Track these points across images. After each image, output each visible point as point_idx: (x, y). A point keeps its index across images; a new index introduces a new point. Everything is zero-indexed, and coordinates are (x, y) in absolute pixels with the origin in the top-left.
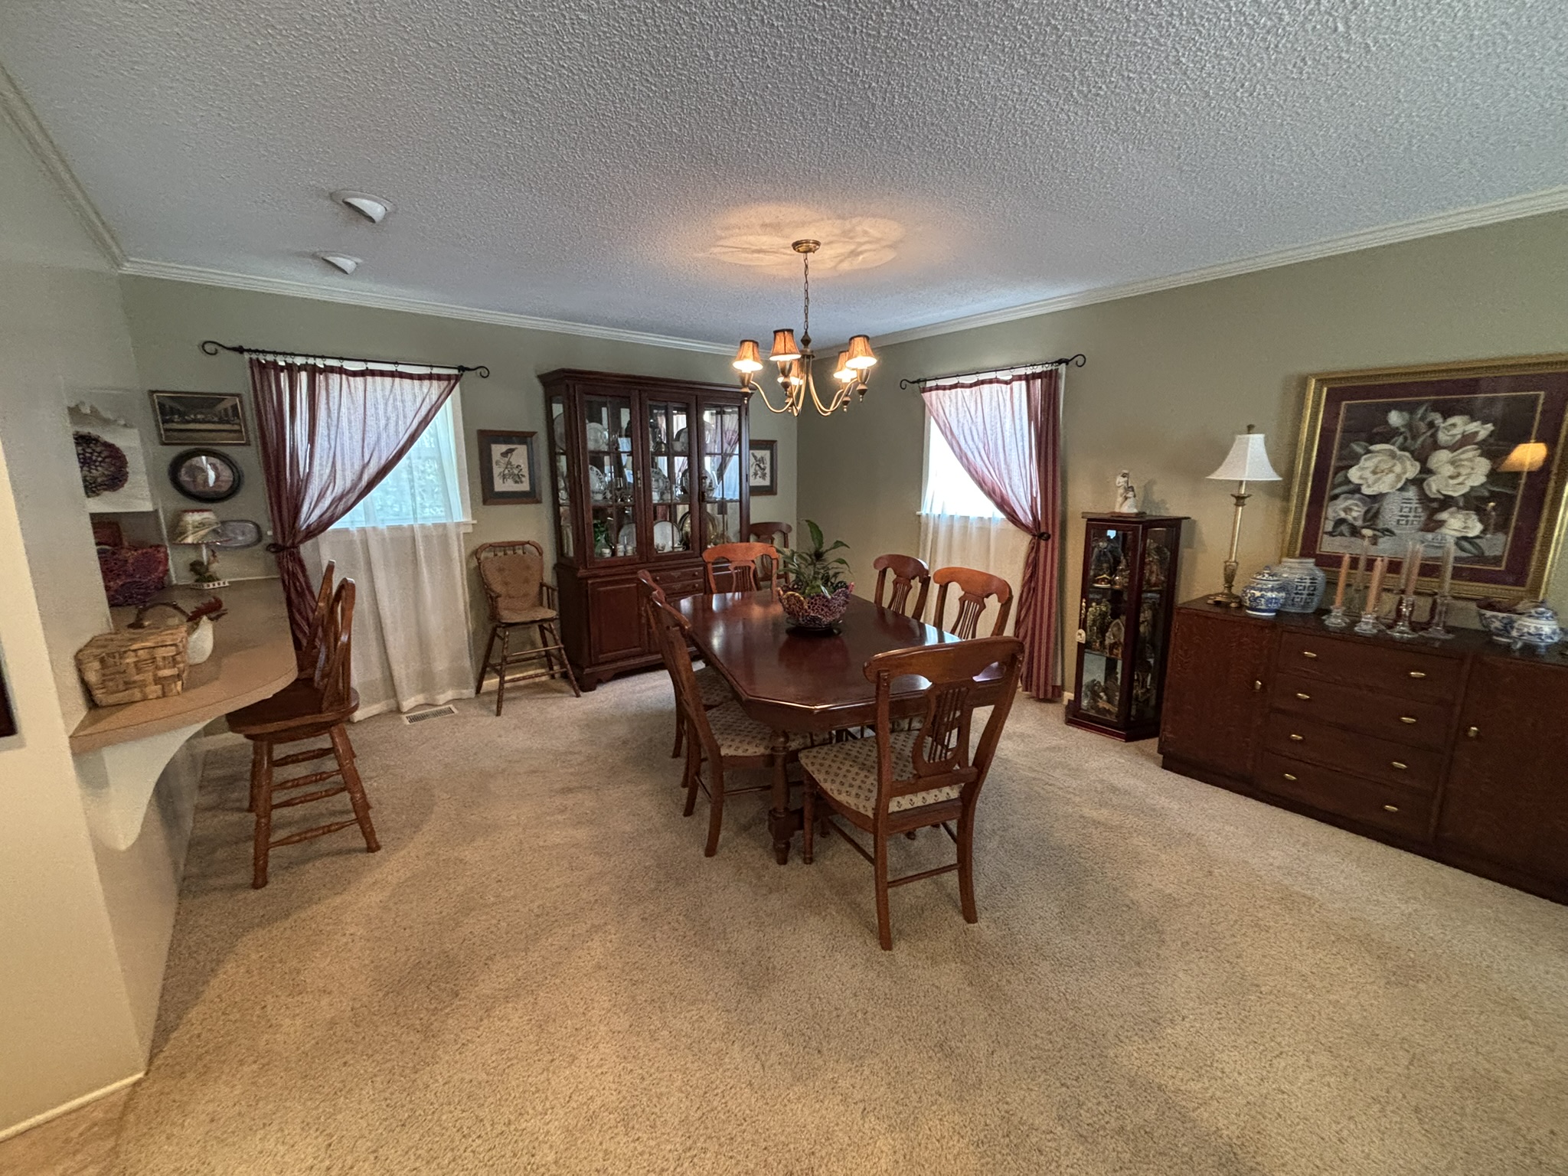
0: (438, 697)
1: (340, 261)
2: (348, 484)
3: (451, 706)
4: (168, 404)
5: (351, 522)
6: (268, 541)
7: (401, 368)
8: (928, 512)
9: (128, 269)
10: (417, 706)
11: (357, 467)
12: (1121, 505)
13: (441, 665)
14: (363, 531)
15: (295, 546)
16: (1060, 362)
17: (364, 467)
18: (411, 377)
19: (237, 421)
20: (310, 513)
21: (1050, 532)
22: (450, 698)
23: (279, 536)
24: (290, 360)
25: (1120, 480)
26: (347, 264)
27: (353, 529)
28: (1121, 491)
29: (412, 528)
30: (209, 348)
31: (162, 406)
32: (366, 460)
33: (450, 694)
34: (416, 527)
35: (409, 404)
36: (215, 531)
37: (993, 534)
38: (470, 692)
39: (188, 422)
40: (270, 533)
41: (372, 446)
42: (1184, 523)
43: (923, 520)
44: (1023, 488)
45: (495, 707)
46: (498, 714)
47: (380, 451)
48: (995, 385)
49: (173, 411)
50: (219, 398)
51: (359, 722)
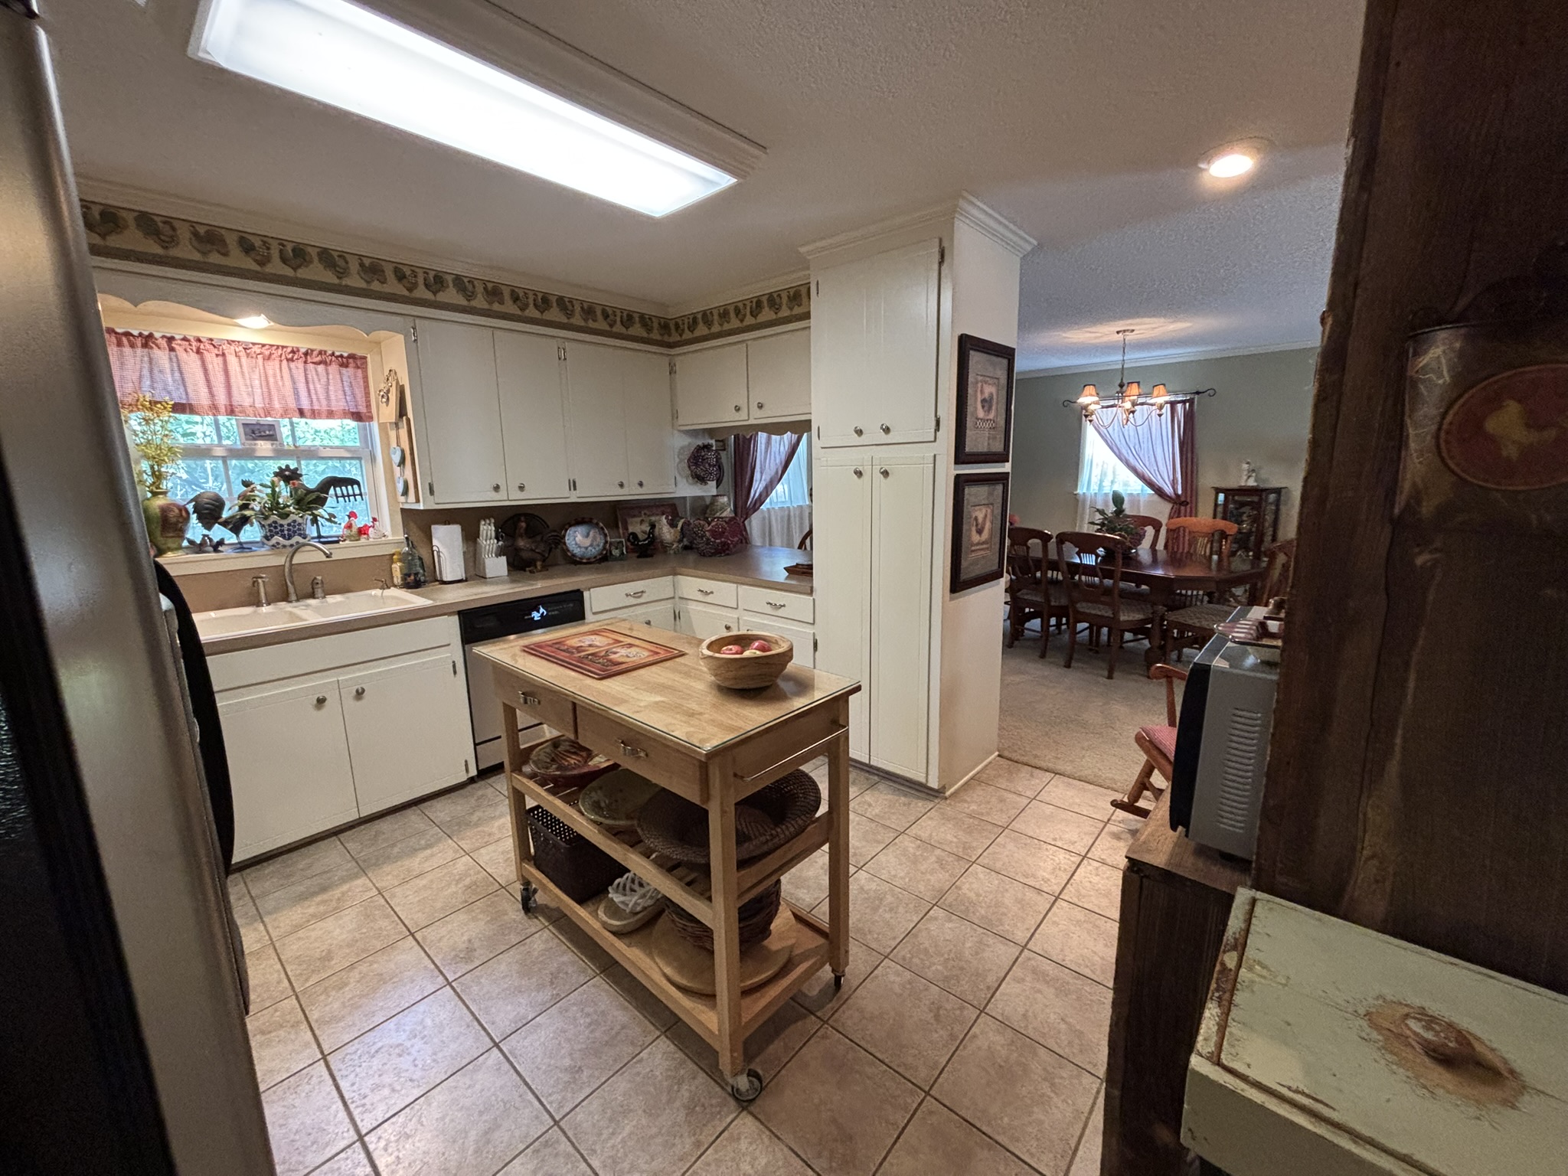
8: (1085, 491)
12: (1247, 480)
16: (1198, 393)
21: (1188, 500)
25: (1246, 466)
28: (1245, 473)
37: (1142, 503)
42: (1283, 491)
43: (1081, 499)
44: (1167, 474)
48: (1145, 406)
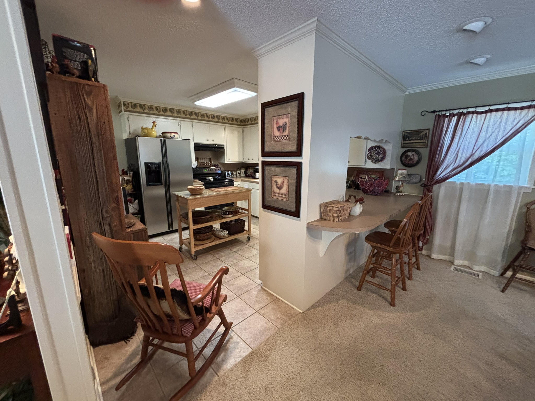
0: (474, 266)
1: (478, 61)
2: (462, 162)
3: (480, 274)
4: (406, 134)
5: (457, 179)
6: (422, 183)
7: (510, 106)
9: (408, 92)
10: (462, 265)
11: (468, 155)
13: (482, 253)
14: (462, 184)
15: (432, 186)
17: (472, 155)
18: (516, 109)
19: (425, 139)
20: (441, 173)
22: (482, 270)
23: (426, 181)
24: (451, 112)
26: (480, 60)
27: (458, 182)
29: (489, 185)
30: (423, 114)
31: (404, 135)
32: (474, 152)
33: (483, 268)
34: (492, 185)
35: (509, 123)
36: (404, 177)
38: (496, 273)
39: (410, 140)
40: (424, 180)
41: (478, 146)
45: (503, 286)
46: (503, 291)
47: (482, 148)
49: (407, 137)
50: (421, 131)
51: (433, 259)
